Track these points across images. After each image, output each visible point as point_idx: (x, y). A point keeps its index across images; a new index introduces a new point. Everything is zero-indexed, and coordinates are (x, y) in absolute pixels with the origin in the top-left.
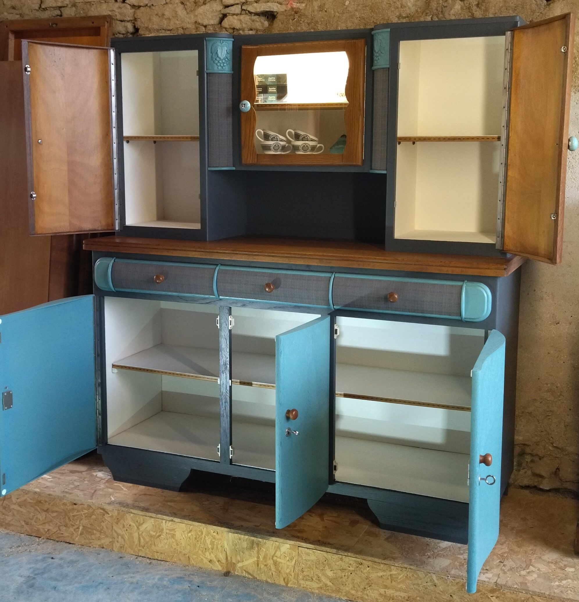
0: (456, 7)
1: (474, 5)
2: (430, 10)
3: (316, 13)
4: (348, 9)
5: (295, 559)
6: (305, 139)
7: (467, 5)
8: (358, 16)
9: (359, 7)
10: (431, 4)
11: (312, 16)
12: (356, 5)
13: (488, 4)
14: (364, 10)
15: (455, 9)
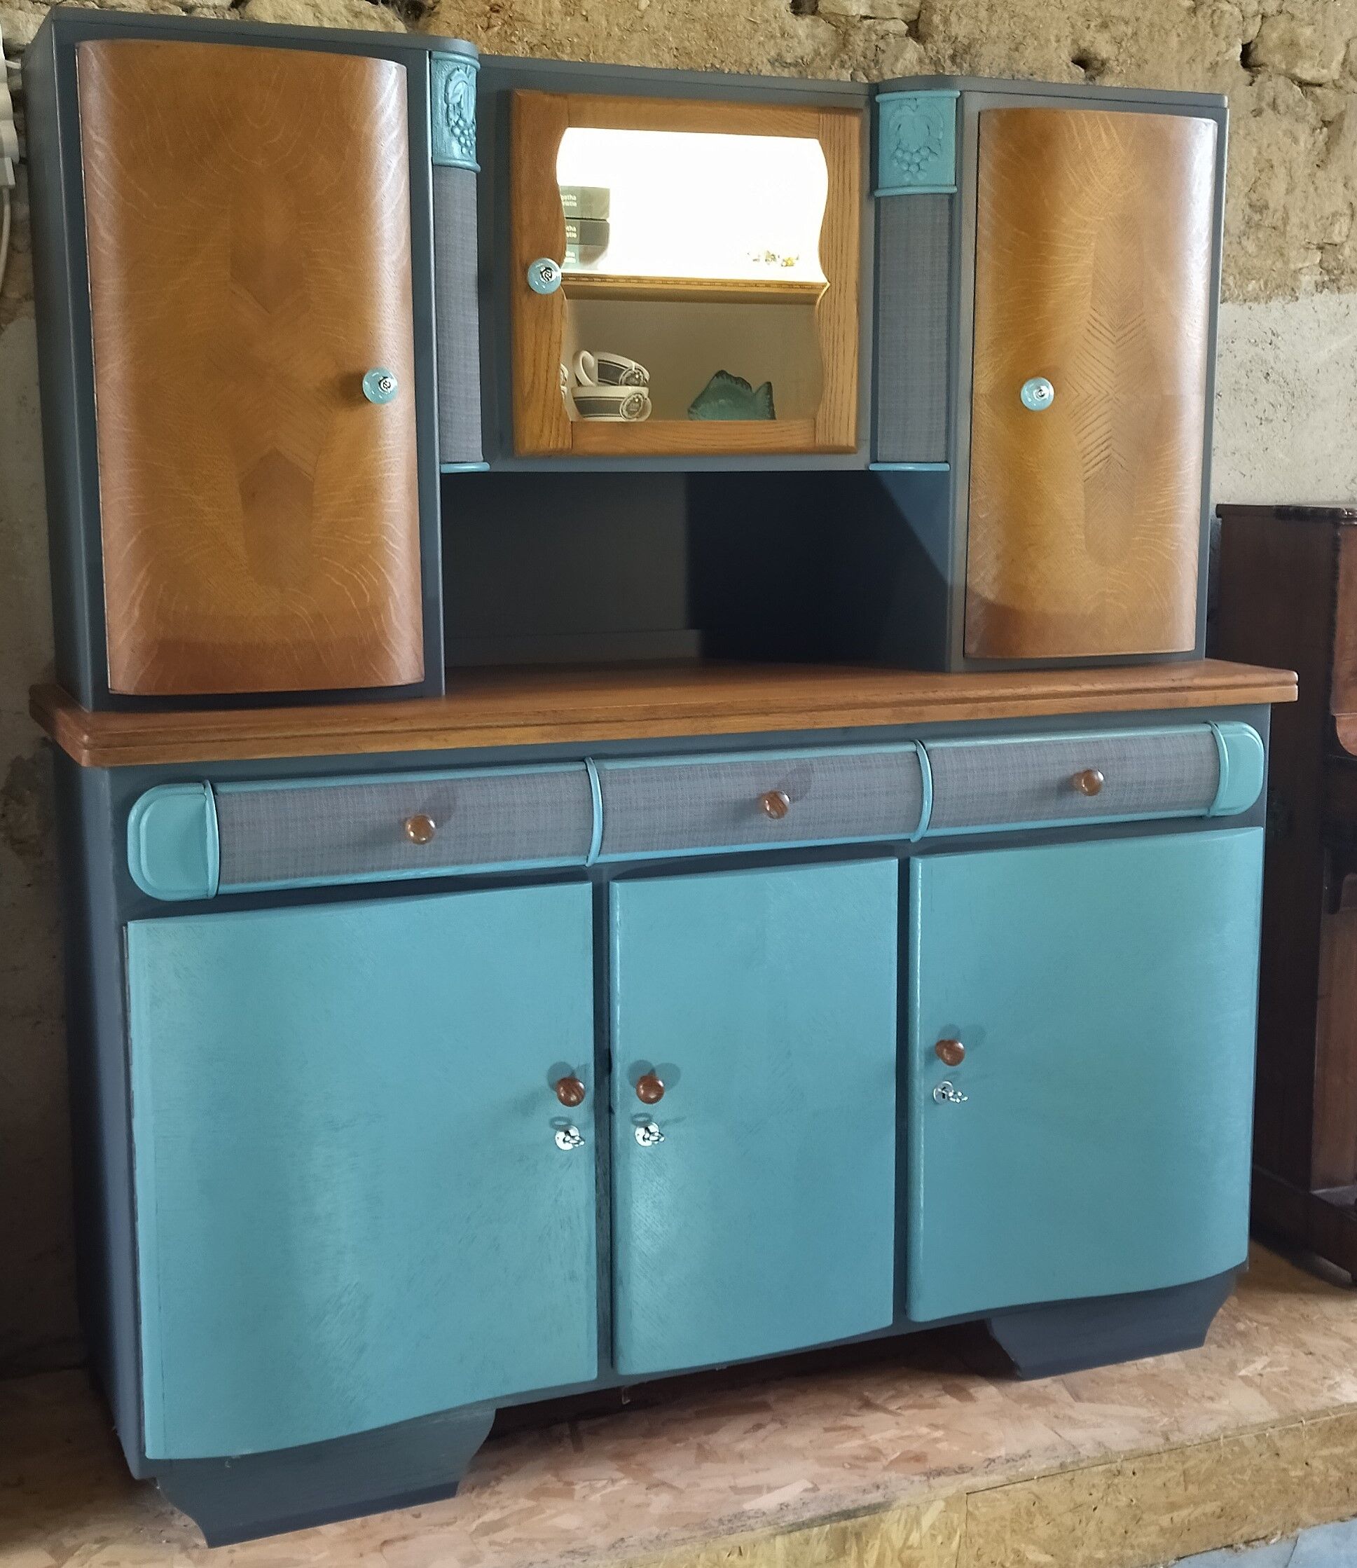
0: (907, 56)
1: (947, 57)
2: (850, 54)
3: (557, 18)
4: (645, 20)
5: (958, 1533)
6: (633, 380)
7: (931, 54)
8: (674, 46)
9: (676, 20)
10: (851, 39)
11: (544, 25)
12: (667, 14)
13: (977, 59)
14: (689, 30)
15: (905, 59)
